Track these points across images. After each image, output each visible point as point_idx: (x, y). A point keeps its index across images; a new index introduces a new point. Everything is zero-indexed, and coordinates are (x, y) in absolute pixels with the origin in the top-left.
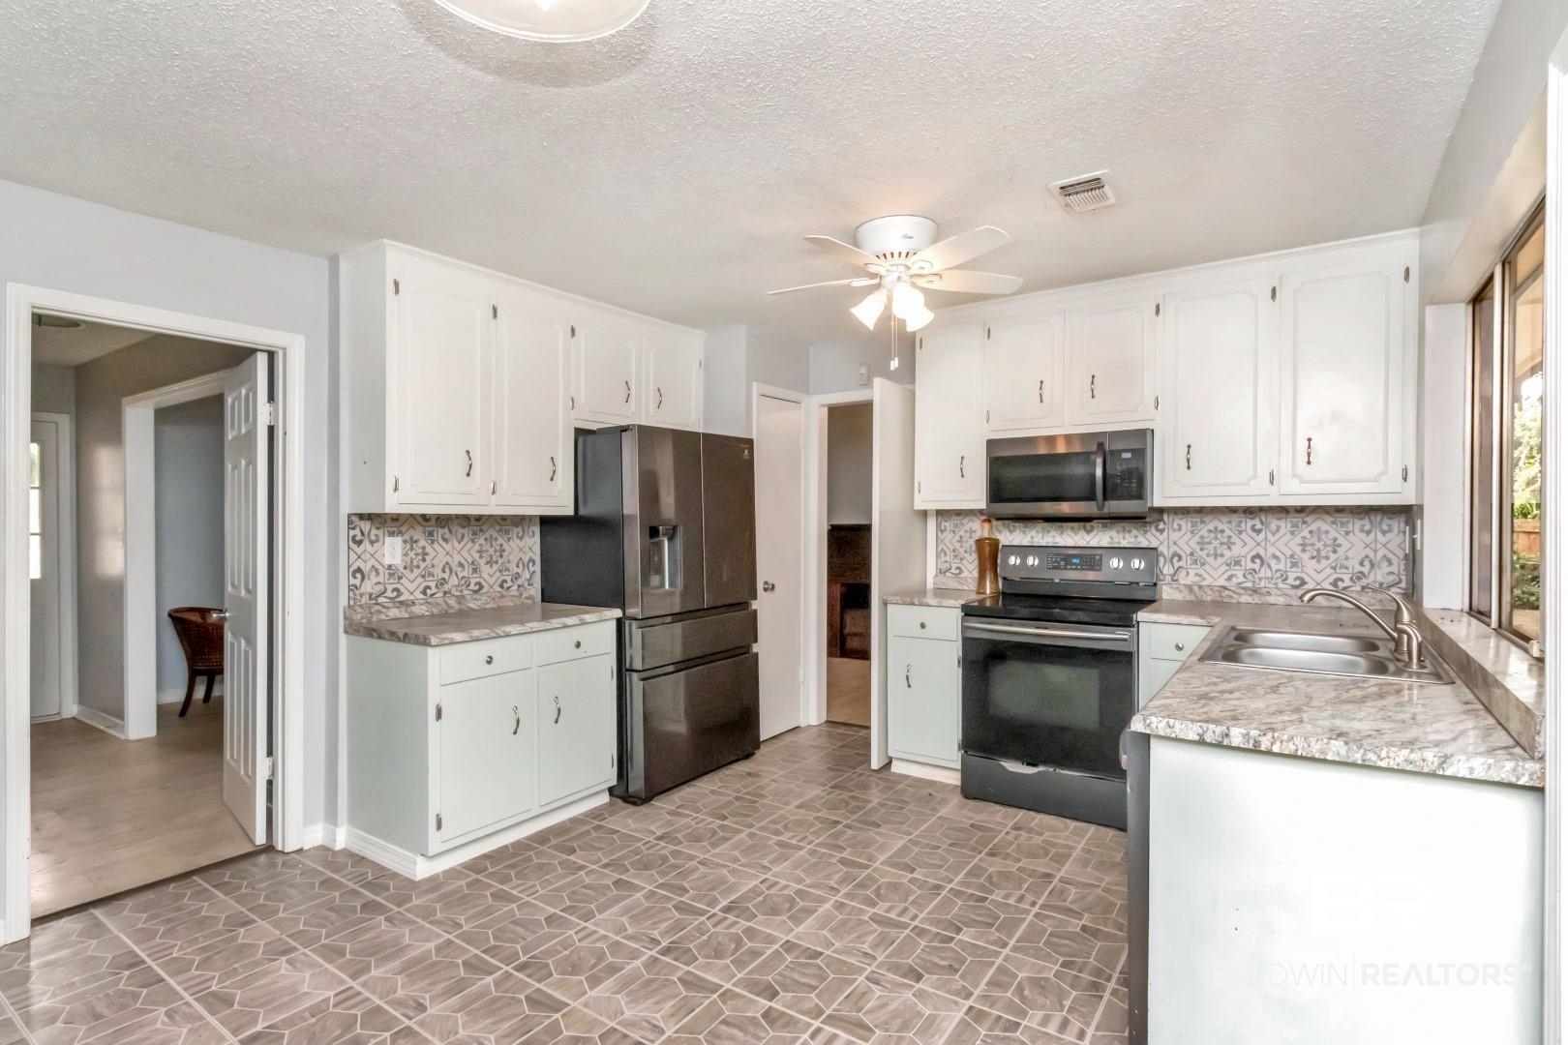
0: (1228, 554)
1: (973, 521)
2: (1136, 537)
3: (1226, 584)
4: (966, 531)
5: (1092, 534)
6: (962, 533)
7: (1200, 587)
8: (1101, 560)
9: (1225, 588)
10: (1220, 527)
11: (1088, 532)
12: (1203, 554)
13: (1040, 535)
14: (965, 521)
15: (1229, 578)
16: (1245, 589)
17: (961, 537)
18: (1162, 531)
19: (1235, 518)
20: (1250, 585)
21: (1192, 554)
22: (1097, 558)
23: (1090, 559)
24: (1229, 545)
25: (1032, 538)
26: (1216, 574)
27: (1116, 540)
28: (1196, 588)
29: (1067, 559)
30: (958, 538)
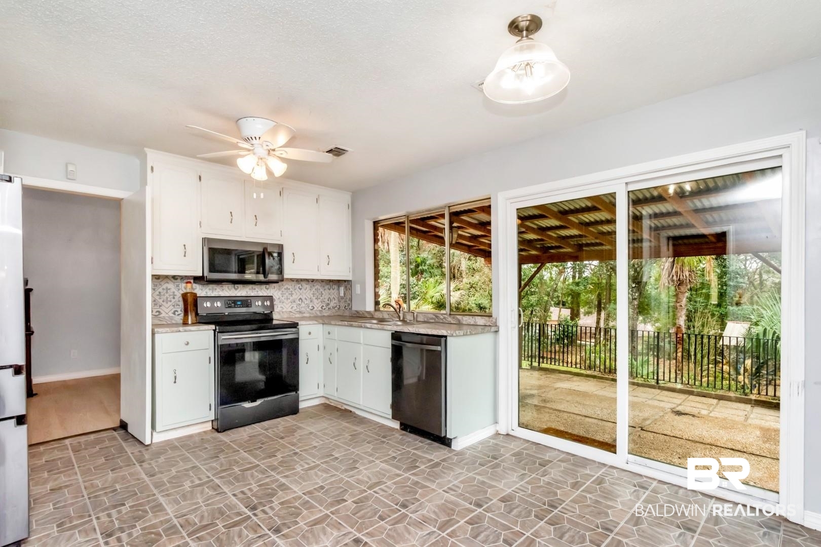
0: (291, 298)
1: (168, 283)
2: (257, 291)
3: (291, 310)
4: (163, 289)
5: (238, 290)
6: (160, 290)
7: (283, 312)
8: (251, 302)
9: (291, 312)
10: (289, 287)
11: (236, 289)
12: (283, 298)
13: (211, 291)
14: (162, 283)
15: (292, 308)
16: (297, 311)
17: (160, 293)
18: (268, 289)
19: (293, 283)
20: (298, 310)
21: (279, 299)
22: (249, 301)
23: (246, 302)
24: (292, 294)
25: (206, 293)
26: (287, 306)
27: (249, 293)
28: (281, 313)
29: (235, 302)
30: (158, 293)
